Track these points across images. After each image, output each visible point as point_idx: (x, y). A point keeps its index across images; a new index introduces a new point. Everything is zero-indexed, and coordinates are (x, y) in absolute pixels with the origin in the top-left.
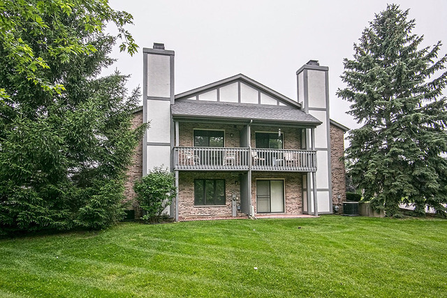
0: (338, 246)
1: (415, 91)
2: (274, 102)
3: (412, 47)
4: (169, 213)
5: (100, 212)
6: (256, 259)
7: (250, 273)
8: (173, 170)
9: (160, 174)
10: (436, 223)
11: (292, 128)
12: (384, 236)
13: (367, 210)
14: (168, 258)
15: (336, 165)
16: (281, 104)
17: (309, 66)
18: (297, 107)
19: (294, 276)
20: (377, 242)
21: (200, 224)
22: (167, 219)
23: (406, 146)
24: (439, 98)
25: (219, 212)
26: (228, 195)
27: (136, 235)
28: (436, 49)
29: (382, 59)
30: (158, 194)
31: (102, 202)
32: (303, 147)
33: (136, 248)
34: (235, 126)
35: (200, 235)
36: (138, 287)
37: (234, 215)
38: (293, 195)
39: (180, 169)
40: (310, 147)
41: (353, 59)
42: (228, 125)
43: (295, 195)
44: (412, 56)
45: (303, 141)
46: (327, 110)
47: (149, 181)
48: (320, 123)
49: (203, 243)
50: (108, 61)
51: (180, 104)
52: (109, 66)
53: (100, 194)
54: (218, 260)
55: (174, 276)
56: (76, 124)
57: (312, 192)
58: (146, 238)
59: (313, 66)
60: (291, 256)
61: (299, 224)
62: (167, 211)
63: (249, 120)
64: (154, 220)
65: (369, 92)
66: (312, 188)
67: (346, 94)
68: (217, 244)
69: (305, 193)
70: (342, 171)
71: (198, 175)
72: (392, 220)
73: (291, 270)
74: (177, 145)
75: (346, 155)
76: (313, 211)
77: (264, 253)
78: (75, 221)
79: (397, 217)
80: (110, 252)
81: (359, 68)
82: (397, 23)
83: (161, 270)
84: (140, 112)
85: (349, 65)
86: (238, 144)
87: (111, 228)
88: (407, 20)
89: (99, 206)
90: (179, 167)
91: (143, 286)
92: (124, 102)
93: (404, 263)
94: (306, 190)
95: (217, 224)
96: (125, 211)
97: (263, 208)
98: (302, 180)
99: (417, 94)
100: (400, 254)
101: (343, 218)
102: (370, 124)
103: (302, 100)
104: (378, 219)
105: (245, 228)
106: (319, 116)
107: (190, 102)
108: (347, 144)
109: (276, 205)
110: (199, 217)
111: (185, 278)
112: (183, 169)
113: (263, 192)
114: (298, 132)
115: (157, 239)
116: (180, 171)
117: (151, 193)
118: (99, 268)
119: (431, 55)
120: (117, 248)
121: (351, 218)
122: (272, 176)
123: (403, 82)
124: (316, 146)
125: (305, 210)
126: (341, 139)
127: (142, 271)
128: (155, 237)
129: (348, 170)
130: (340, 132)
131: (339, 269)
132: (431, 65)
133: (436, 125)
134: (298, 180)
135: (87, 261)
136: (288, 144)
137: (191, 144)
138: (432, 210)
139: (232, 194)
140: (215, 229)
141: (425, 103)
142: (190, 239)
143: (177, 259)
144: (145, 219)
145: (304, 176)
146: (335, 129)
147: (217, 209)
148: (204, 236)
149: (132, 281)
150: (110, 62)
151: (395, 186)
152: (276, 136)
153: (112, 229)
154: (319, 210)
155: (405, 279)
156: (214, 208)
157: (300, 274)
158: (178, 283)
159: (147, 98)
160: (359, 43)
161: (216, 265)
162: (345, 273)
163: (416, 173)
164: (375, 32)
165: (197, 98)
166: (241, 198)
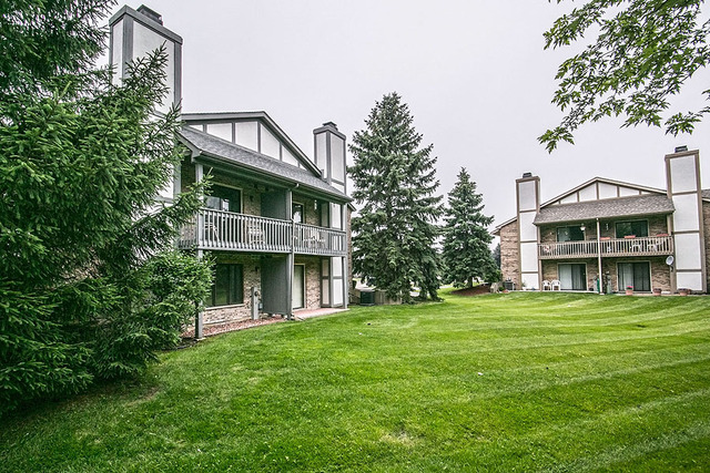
2: (294, 162)
16: (302, 167)
18: (318, 175)
25: (236, 315)
26: (247, 287)
32: (324, 225)
37: (256, 317)
38: (313, 284)
43: (315, 284)
45: (325, 217)
46: (345, 185)
59: (332, 129)
63: (295, 182)
69: (325, 282)
86: (259, 213)
90: (206, 243)
94: (329, 278)
98: (321, 265)
104: (396, 307)
112: (211, 248)
116: (205, 250)
125: (326, 302)
136: (309, 220)
139: (252, 286)
145: (324, 261)
147: (233, 310)
156: (228, 310)
165: (205, 128)
166: (263, 292)
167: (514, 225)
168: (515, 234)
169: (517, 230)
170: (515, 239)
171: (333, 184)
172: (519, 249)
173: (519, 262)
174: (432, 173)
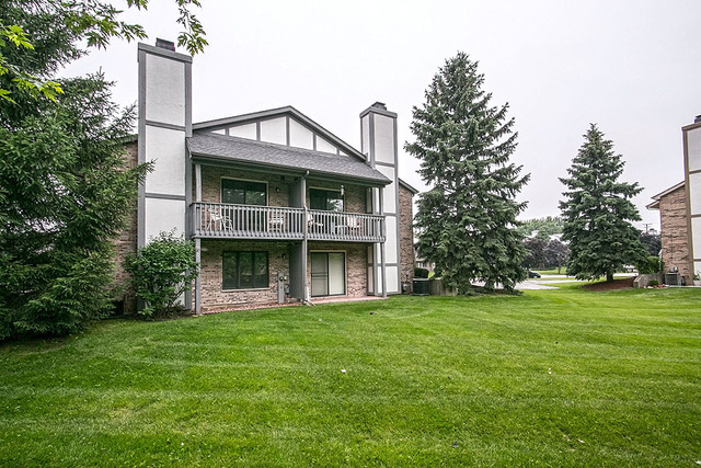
0: (426, 333)
1: (483, 154)
2: (333, 150)
3: (482, 104)
4: (183, 303)
5: (71, 307)
6: (338, 358)
7: (338, 378)
8: (191, 237)
9: (169, 242)
10: (506, 300)
11: (355, 186)
12: (466, 317)
13: (438, 288)
14: (209, 371)
15: (404, 234)
16: (342, 153)
17: (374, 109)
18: (361, 159)
19: (393, 375)
20: (463, 325)
21: (238, 316)
22: (181, 312)
23: (478, 215)
24: (507, 165)
25: (260, 297)
26: (273, 273)
27: (140, 340)
28: (504, 110)
29: (452, 113)
30: (170, 275)
31: (76, 289)
32: (369, 210)
33: (148, 361)
34: (283, 177)
35: (247, 332)
36: (178, 421)
37: (282, 301)
38: (355, 272)
39: (203, 236)
40: (378, 210)
41: (423, 108)
42: (274, 175)
43: (359, 272)
44: (482, 114)
45: (369, 202)
46: (395, 166)
47: (153, 253)
48: (390, 182)
49: (257, 344)
50: (71, 52)
51: (202, 139)
52: (72, 61)
53: (72, 276)
54: (287, 366)
55: (229, 396)
56: (22, 152)
57: (379, 268)
58: (161, 343)
59: (379, 109)
60: (379, 350)
61: (369, 309)
62: (181, 300)
63: (306, 170)
64: (161, 314)
65: (443, 150)
66: (379, 262)
67: (414, 149)
68: (277, 343)
69: (370, 269)
70: (410, 242)
71: (228, 245)
72: (466, 299)
73: (388, 368)
74: (199, 199)
75: (415, 222)
76: (380, 291)
77: (345, 350)
78: (18, 323)
79: (470, 295)
80: (102, 371)
81: (430, 120)
82: (467, 75)
83: (206, 390)
84: (133, 143)
85: (418, 114)
86: (286, 203)
87: (86, 332)
88: (477, 73)
89: (70, 297)
90: (202, 232)
91: (186, 419)
92: (107, 125)
93: (499, 346)
94: (372, 265)
95: (264, 315)
96: (113, 302)
97: (320, 290)
98: (366, 252)
99: (486, 158)
100: (490, 337)
101: (416, 299)
102: (439, 187)
103: (367, 151)
104: (451, 299)
105: (307, 317)
106: (388, 173)
107: (217, 137)
108: (415, 210)
109: (335, 285)
110: (229, 306)
111: (249, 397)
112: (208, 236)
113: (319, 269)
114: (361, 192)
115: (179, 344)
116: (202, 239)
117: (158, 273)
118: (91, 400)
119: (500, 116)
120: (114, 365)
121: (423, 298)
122: (330, 248)
123: (473, 143)
124: (385, 210)
125: (371, 290)
126: (410, 203)
127: (175, 396)
128: (176, 340)
129: (416, 241)
130: (408, 194)
131: (439, 360)
132: (498, 128)
133: (502, 193)
134: (361, 253)
135: (62, 392)
136: (350, 206)
137: (218, 199)
138: (501, 286)
139: (278, 272)
140: (265, 321)
141: (494, 168)
142: (233, 340)
143: (225, 371)
144: (147, 315)
145: (369, 248)
146: (403, 190)
147: (257, 293)
148: (253, 333)
149: (162, 412)
150: (76, 54)
151: (468, 259)
152: (336, 195)
153: (90, 333)
154: (388, 290)
155: (507, 364)
156: (250, 293)
157: (399, 372)
158: (242, 406)
159: (144, 123)
160: (430, 90)
161: (287, 373)
162: (447, 364)
163: (487, 245)
164: (444, 80)
165: (227, 131)
166: (291, 277)
167: (681, 194)
168: (683, 205)
169: (687, 200)
170: (684, 213)
171: (377, 167)
172: (689, 226)
173: (690, 246)
174: (512, 138)
